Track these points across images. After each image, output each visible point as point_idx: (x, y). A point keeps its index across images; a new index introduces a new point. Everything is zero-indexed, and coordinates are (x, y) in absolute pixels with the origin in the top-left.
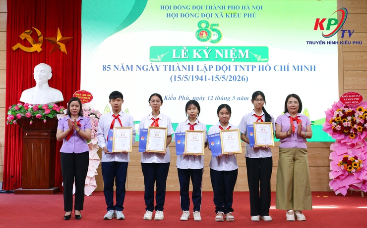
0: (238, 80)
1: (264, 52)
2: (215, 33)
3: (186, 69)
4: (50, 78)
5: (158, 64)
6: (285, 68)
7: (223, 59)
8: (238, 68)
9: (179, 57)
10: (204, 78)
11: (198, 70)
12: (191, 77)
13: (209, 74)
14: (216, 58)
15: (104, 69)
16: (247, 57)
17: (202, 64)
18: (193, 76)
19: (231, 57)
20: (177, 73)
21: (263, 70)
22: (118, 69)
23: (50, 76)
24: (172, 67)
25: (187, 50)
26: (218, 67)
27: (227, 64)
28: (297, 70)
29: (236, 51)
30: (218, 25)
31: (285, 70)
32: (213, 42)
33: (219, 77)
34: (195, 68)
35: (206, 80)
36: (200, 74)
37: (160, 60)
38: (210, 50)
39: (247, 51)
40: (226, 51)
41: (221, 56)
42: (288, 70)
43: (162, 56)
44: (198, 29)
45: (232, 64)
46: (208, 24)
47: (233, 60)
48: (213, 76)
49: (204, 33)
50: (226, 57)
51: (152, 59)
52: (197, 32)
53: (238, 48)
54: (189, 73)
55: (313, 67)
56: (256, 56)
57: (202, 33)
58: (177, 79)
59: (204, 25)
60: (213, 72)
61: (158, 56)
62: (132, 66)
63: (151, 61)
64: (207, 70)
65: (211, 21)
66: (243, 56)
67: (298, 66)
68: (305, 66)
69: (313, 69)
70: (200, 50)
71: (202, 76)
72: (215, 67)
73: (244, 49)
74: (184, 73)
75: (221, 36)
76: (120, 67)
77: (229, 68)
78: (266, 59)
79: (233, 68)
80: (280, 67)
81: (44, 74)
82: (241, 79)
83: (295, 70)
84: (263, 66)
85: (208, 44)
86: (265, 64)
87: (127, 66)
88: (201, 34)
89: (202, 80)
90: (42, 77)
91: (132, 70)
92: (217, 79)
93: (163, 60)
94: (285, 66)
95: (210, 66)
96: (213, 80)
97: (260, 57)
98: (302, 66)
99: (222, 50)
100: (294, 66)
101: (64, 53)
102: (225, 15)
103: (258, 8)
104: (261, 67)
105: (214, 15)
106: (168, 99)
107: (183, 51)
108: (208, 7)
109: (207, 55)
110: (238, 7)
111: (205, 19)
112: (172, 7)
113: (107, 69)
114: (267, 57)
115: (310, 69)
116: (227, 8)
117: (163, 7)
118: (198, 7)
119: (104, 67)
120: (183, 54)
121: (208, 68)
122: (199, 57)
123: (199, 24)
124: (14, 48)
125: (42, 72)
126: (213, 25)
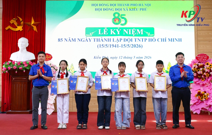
0: (137, 47)
1: (151, 31)
3: (106, 41)
4: (27, 46)
5: (90, 38)
6: (164, 40)
7: (128, 35)
8: (137, 40)
9: (102, 34)
10: (117, 46)
11: (113, 41)
12: (109, 45)
13: (120, 44)
14: (124, 34)
15: (59, 41)
16: (142, 34)
17: (115, 38)
19: (133, 33)
20: (101, 43)
21: (151, 41)
23: (27, 45)
24: (98, 39)
25: (107, 30)
26: (125, 39)
28: (171, 41)
29: (135, 30)
30: (125, 15)
32: (122, 25)
33: (126, 45)
34: (112, 40)
35: (118, 47)
36: (114, 43)
37: (91, 36)
38: (120, 30)
39: (142, 30)
40: (130, 30)
41: (127, 33)
42: (166, 41)
43: (93, 33)
44: (113, 17)
45: (133, 38)
46: (119, 14)
47: (134, 35)
48: (122, 45)
49: (117, 20)
50: (130, 34)
51: (86, 35)
52: (113, 19)
54: (108, 43)
55: (180, 39)
56: (147, 33)
57: (116, 20)
58: (101, 46)
59: (117, 15)
60: (122, 42)
61: (90, 33)
62: (75, 39)
63: (86, 36)
64: (118, 41)
65: (121, 13)
66: (139, 33)
67: (171, 39)
68: (175, 39)
69: (180, 41)
70: (115, 30)
71: (116, 45)
72: (123, 39)
73: (140, 29)
74: (105, 43)
75: (127, 21)
76: (68, 40)
77: (131, 40)
79: (134, 40)
80: (161, 39)
81: (24, 44)
83: (170, 41)
85: (119, 26)
86: (152, 38)
87: (72, 39)
89: (116, 47)
90: (23, 45)
91: (75, 41)
92: (124, 47)
93: (93, 36)
96: (122, 47)
97: (149, 33)
98: (173, 39)
99: (128, 30)
100: (169, 39)
101: (35, 31)
102: (129, 9)
103: (148, 5)
104: (150, 39)
105: (123, 9)
106: (96, 58)
107: (105, 30)
108: (119, 5)
109: (118, 32)
110: (136, 5)
111: (117, 11)
112: (98, 5)
113: (61, 41)
114: (154, 34)
115: (178, 41)
116: (130, 5)
117: (93, 5)
118: (114, 5)
119: (59, 40)
120: (105, 32)
121: (119, 40)
122: (114, 34)
123: (114, 15)
124: (7, 29)
125: (23, 42)
126: (122, 15)
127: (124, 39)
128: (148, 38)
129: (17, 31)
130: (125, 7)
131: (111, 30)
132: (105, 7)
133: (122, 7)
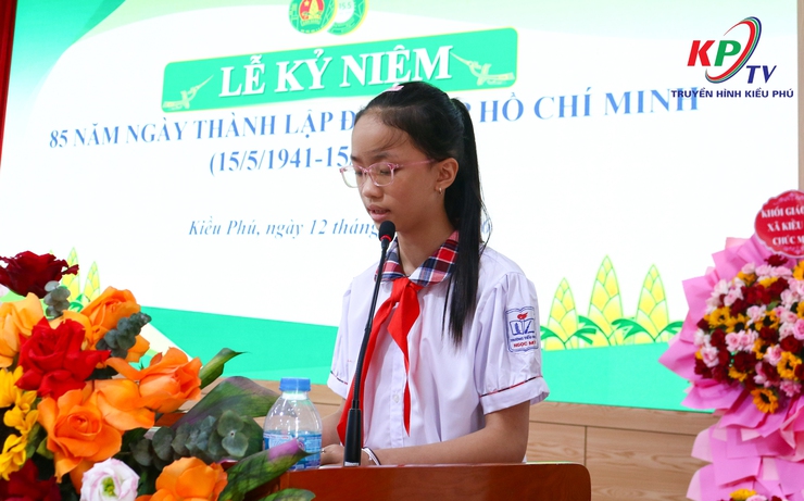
1: (499, 50)
3: (254, 130)
5: (180, 117)
6: (575, 106)
7: (367, 88)
9: (238, 92)
10: (303, 158)
11: (288, 131)
12: (268, 156)
13: (319, 143)
14: (345, 84)
15: (54, 142)
16: (444, 73)
17: (299, 110)
18: (272, 153)
19: (392, 77)
20: (228, 144)
21: (495, 119)
22: (83, 140)
24: (216, 125)
25: (262, 67)
26: (350, 116)
28: (622, 108)
29: (407, 53)
31: (574, 114)
32: (337, 30)
34: (280, 125)
35: (308, 165)
36: (292, 143)
37: (187, 106)
38: (327, 60)
39: (443, 52)
40: (377, 57)
41: (360, 74)
42: (587, 113)
43: (194, 90)
48: (330, 150)
49: (314, 4)
50: (375, 79)
51: (169, 104)
53: (412, 43)
54: (264, 143)
56: (473, 65)
57: (308, 6)
58: (228, 163)
60: (333, 135)
61: (184, 94)
62: (117, 129)
63: (166, 110)
64: (313, 130)
66: (429, 70)
67: (627, 95)
68: (655, 93)
69: (687, 103)
70: (298, 63)
71: (298, 153)
72: (338, 117)
73: (434, 44)
74: (247, 142)
75: (362, 7)
76: (88, 136)
78: (506, 77)
80: (558, 101)
83: (616, 108)
84: (495, 103)
85: (323, 39)
86: (502, 95)
87: (106, 129)
88: (305, 8)
89: (297, 163)
91: (116, 141)
93: (196, 105)
94: (575, 98)
95: (323, 115)
96: (329, 164)
97: (486, 67)
98: (641, 94)
99: (364, 56)
100: (610, 96)
104: (490, 106)
106: (198, 231)
107: (250, 69)
109: (316, 74)
113: (61, 141)
114: (513, 68)
115: (673, 104)
119: (54, 138)
120: (250, 79)
121: (317, 125)
122: (295, 86)
127: (344, 113)
131: (283, 65)
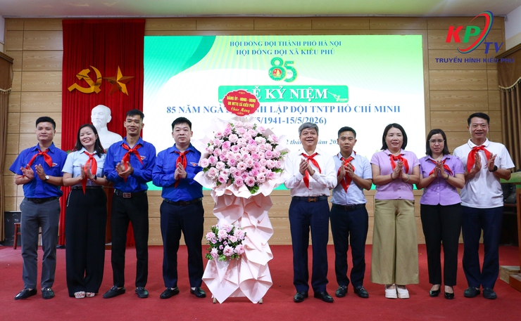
1: (343, 91)
2: (290, 71)
3: (258, 111)
4: (109, 121)
6: (366, 109)
7: (300, 100)
8: (315, 109)
10: (278, 120)
11: (271, 111)
12: (264, 119)
13: (283, 116)
14: (291, 98)
16: (325, 97)
17: (275, 105)
18: (266, 118)
19: (308, 97)
21: (343, 111)
22: (183, 111)
23: (109, 119)
25: (259, 90)
26: (294, 108)
27: (304, 104)
29: (313, 90)
30: (293, 62)
31: (366, 111)
32: (287, 80)
33: (294, 119)
34: (268, 109)
35: (280, 123)
36: (273, 116)
38: (284, 90)
39: (325, 91)
40: (302, 91)
41: (297, 95)
42: (370, 111)
44: (271, 66)
45: (309, 105)
46: (282, 61)
47: (310, 100)
48: (288, 118)
49: (278, 71)
50: (302, 97)
51: (221, 100)
52: (271, 69)
53: (315, 87)
54: (262, 115)
55: (397, 108)
56: (335, 95)
57: (275, 71)
59: (277, 63)
60: (288, 114)
62: (199, 107)
63: (220, 102)
64: (281, 112)
65: (285, 58)
66: (320, 96)
67: (381, 107)
68: (388, 107)
69: (397, 110)
70: (273, 90)
71: (276, 118)
72: (289, 108)
73: (322, 88)
75: (296, 74)
76: (186, 109)
77: (305, 109)
78: (346, 99)
79: (309, 109)
80: (361, 107)
81: (102, 117)
82: (318, 121)
83: (378, 110)
85: (282, 83)
86: (344, 106)
87: (194, 108)
88: (275, 73)
89: (276, 122)
90: (100, 120)
91: (199, 111)
92: (292, 122)
94: (366, 107)
95: (284, 107)
96: (288, 122)
97: (339, 96)
98: (384, 107)
99: (298, 90)
100: (376, 107)
101: (124, 94)
102: (300, 52)
103: (336, 43)
104: (341, 108)
105: (288, 52)
107: (255, 90)
108: (282, 44)
109: (281, 95)
110: (314, 44)
111: (279, 55)
112: (243, 44)
113: (172, 111)
114: (347, 97)
115: (393, 110)
116: (302, 44)
117: (232, 44)
118: (271, 44)
119: (169, 110)
120: (255, 94)
121: (282, 110)
122: (273, 97)
123: (272, 62)
124: (71, 89)
125: (100, 114)
126: (287, 62)
127: (292, 107)
128: (336, 105)
129: (89, 94)
130: (293, 48)
131: (268, 91)
132: (256, 48)
133: (287, 48)
